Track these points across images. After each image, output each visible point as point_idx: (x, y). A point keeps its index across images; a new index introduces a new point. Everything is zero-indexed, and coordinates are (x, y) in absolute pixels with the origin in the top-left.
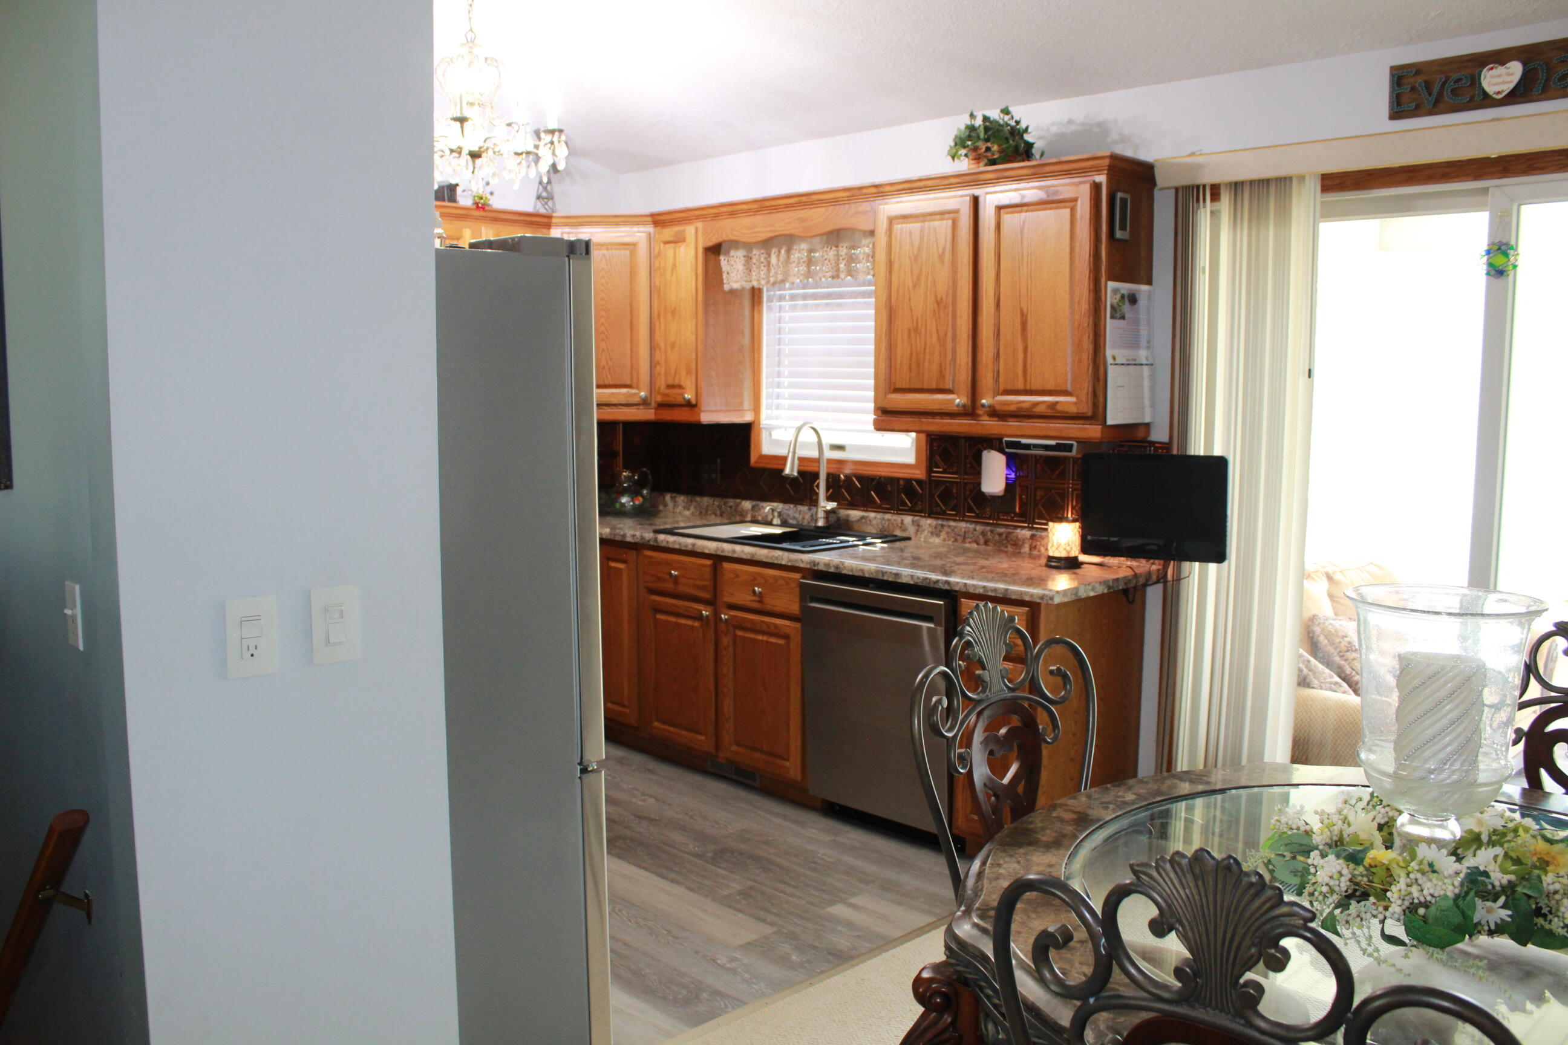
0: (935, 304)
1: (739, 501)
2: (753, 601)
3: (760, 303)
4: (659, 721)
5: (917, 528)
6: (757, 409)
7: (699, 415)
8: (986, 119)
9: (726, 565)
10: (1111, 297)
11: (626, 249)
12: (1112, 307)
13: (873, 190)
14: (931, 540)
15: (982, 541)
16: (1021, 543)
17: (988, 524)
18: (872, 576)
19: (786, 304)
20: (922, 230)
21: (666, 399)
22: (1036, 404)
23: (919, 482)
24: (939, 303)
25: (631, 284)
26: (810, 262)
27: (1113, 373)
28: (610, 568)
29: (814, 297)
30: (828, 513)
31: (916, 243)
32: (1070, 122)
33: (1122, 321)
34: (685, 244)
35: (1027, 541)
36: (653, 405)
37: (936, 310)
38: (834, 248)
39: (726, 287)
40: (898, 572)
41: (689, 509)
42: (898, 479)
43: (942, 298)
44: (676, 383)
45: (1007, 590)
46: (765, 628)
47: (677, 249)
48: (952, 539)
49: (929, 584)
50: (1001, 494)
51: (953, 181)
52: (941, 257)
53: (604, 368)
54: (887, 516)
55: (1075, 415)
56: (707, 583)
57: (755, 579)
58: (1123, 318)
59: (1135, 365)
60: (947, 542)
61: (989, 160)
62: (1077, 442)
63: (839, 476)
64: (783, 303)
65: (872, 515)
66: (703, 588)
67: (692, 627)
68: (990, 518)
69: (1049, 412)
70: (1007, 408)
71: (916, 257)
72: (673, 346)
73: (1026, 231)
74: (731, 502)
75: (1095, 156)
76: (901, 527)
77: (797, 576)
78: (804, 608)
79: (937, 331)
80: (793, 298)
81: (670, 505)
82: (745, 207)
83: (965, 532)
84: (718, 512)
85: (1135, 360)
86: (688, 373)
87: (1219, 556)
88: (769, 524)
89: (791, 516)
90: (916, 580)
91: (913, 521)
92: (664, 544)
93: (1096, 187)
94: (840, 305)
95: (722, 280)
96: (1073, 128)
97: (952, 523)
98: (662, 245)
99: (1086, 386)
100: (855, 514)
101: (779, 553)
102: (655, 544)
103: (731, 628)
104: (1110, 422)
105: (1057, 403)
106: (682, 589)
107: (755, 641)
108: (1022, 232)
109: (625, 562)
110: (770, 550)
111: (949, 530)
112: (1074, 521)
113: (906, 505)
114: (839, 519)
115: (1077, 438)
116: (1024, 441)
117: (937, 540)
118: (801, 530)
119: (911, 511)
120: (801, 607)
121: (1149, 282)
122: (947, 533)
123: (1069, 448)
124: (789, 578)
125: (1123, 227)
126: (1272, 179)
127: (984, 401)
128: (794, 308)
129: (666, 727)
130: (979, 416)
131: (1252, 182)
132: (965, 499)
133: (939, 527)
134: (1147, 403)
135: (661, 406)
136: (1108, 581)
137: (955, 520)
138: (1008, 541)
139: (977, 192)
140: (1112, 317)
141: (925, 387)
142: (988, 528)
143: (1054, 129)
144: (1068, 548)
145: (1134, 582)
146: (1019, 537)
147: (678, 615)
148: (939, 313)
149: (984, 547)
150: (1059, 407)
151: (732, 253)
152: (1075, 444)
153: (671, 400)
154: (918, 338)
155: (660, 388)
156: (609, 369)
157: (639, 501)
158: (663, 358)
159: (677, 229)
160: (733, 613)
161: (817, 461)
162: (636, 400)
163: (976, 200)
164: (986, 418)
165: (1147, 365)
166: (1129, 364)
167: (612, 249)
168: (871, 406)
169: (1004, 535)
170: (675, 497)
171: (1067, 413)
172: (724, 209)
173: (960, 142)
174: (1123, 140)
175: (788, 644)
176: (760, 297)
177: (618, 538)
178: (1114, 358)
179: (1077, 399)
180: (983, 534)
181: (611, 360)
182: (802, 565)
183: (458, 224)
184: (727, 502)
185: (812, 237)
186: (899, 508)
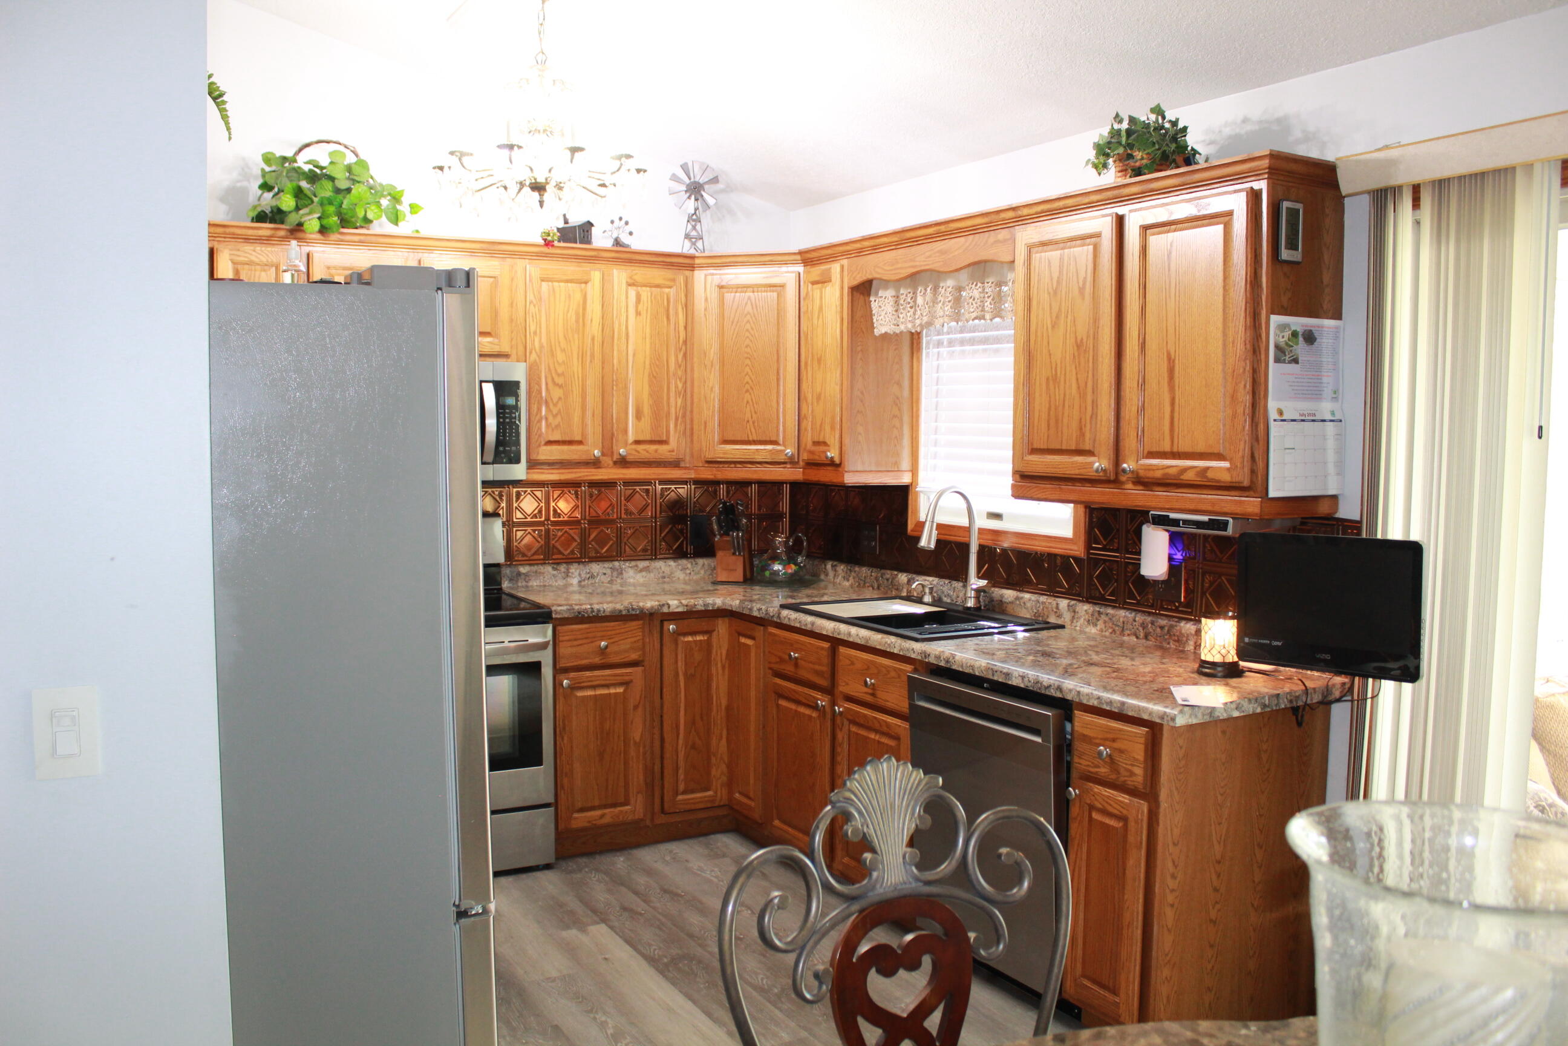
0: (1076, 348)
1: (896, 573)
2: (866, 693)
3: (919, 349)
4: (779, 819)
5: (1073, 614)
6: (914, 470)
7: (843, 476)
8: (1132, 120)
9: (842, 650)
10: (1276, 335)
11: (773, 291)
12: (1277, 347)
13: (1011, 214)
14: (1087, 630)
15: (1142, 635)
16: (1185, 639)
17: (1150, 614)
18: (982, 675)
19: (944, 350)
20: (1061, 259)
21: (811, 457)
22: (1185, 470)
23: (1077, 560)
24: (1079, 345)
25: (778, 330)
26: (957, 301)
27: (1276, 431)
28: (740, 644)
29: (972, 342)
30: (978, 591)
31: (1055, 276)
32: (1245, 120)
33: (1293, 365)
34: (831, 284)
35: (1191, 638)
36: (801, 463)
37: (1076, 354)
38: (979, 285)
39: (877, 332)
40: (1010, 671)
41: (848, 580)
42: (1055, 555)
43: (1082, 339)
44: (821, 440)
45: (1123, 703)
46: (877, 726)
47: (823, 290)
48: (1110, 630)
49: (1040, 689)
50: (1164, 577)
51: (1094, 198)
52: (1082, 290)
53: (748, 421)
54: (1043, 599)
55: (1228, 485)
56: (824, 669)
57: (868, 668)
58: (1296, 361)
59: (1313, 421)
60: (1104, 633)
61: (1133, 170)
62: (1232, 518)
63: (995, 549)
64: (941, 350)
65: (1027, 596)
66: (818, 673)
67: (810, 717)
68: (1152, 607)
69: (1198, 480)
70: (1151, 474)
71: (1055, 292)
72: (819, 398)
73: (1174, 254)
74: (888, 574)
75: (1251, 157)
76: (1056, 612)
77: (908, 668)
78: (913, 707)
79: (1077, 380)
80: (951, 343)
81: (831, 574)
82: (885, 240)
83: (1123, 623)
84: (876, 586)
85: (1314, 415)
86: (833, 428)
87: (1411, 675)
88: (919, 601)
89: (946, 593)
90: (1027, 683)
91: (1068, 606)
92: (786, 622)
93: (1254, 197)
94: (997, 351)
95: (873, 323)
96: (1249, 127)
97: (1110, 611)
98: (810, 285)
99: (1243, 448)
100: (1009, 594)
101: (893, 639)
102: (778, 621)
103: (846, 723)
104: (1272, 494)
105: (1208, 468)
106: (804, 674)
107: (867, 738)
108: (1169, 256)
109: (753, 638)
110: (885, 636)
111: (1107, 619)
112: (1232, 618)
113: (1062, 587)
114: (992, 600)
115: (1231, 514)
116: (1173, 516)
117: (1092, 630)
118: (949, 610)
119: (1068, 594)
120: (910, 704)
121: (1337, 315)
122: (1105, 622)
123: (1224, 525)
124: (900, 670)
125: (1292, 245)
126: (1488, 172)
127: (1125, 465)
128: (951, 354)
129: (785, 827)
130: (1123, 483)
131: (1461, 178)
132: (1127, 583)
133: (1096, 614)
134: (1331, 468)
135: (811, 464)
136: (1264, 697)
137: (1114, 607)
138: (1170, 635)
139: (1121, 211)
140: (1277, 360)
141: (1064, 447)
142: (1149, 619)
143: (1227, 131)
144: (1224, 652)
145: (1304, 699)
146: (1183, 631)
147: (798, 702)
148: (1079, 358)
149: (1144, 641)
150: (1210, 474)
151: (881, 293)
152: (1231, 520)
153: (816, 458)
154: (1057, 388)
155: (806, 445)
156: (754, 423)
157: (793, 568)
158: (810, 412)
159: (823, 267)
160: (848, 705)
161: (968, 530)
162: (782, 458)
163: (1120, 221)
164: (1130, 486)
165: (1331, 421)
166: (1303, 421)
167: (758, 292)
168: (1009, 468)
169: (1166, 628)
170: (836, 566)
171: (1218, 481)
172: (866, 244)
173: (1103, 151)
174: (1308, 138)
175: (899, 745)
176: (919, 343)
177: (746, 612)
178: (1281, 413)
179: (1230, 463)
180: (1143, 625)
181: (756, 413)
182: (913, 656)
183: (586, 267)
184: (884, 574)
185: (957, 270)
186: (1053, 590)
